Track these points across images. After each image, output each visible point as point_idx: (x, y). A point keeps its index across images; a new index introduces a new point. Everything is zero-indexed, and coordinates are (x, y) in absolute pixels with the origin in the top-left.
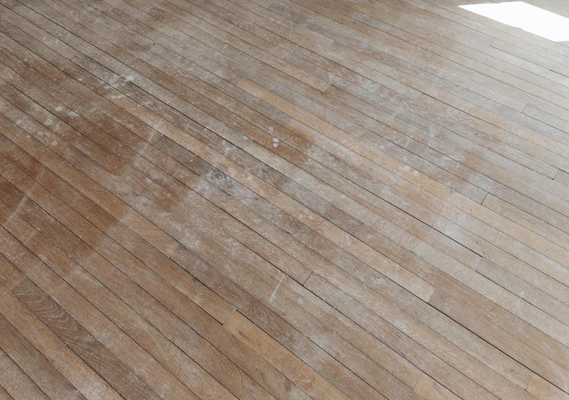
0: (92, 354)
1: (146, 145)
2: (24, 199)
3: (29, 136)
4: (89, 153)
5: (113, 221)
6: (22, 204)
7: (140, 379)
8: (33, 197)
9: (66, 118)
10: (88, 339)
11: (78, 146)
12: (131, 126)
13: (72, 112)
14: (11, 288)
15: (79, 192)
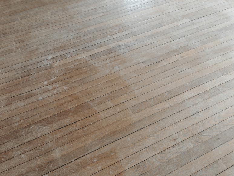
0: (173, 94)
1: (91, 61)
2: (89, 102)
3: (53, 96)
4: (81, 78)
5: (120, 77)
6: (91, 104)
7: (188, 83)
8: (91, 99)
9: (53, 82)
10: (167, 93)
11: (74, 81)
12: (77, 63)
13: (52, 79)
14: (132, 114)
15: (99, 84)
